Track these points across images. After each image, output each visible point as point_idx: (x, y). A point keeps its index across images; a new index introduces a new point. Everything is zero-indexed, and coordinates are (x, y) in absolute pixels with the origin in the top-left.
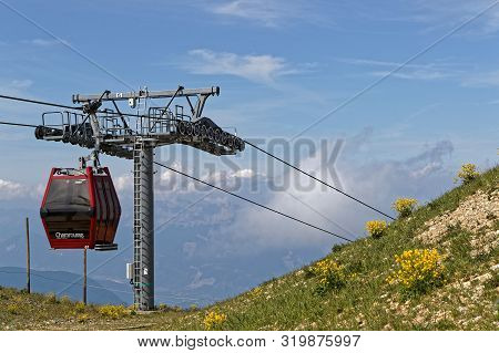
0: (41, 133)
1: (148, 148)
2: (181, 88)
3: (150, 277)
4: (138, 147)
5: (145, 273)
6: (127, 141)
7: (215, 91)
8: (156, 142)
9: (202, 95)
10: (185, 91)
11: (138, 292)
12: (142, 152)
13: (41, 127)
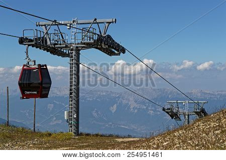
0: (22, 41)
1: (78, 50)
2: (95, 20)
3: (77, 119)
4: (72, 50)
5: (75, 116)
6: (66, 47)
7: (114, 21)
8: (82, 47)
9: (107, 23)
10: (98, 21)
11: (71, 126)
12: (74, 53)
13: (22, 38)
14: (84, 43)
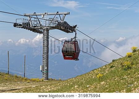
0: (15, 25)
1: (48, 30)
2: (58, 12)
3: (47, 70)
4: (44, 30)
5: (46, 68)
6: (41, 28)
7: (68, 13)
8: (50, 29)
9: (64, 14)
10: (59, 13)
11: (44, 74)
12: (45, 32)
13: (15, 23)
14: (50, 27)
